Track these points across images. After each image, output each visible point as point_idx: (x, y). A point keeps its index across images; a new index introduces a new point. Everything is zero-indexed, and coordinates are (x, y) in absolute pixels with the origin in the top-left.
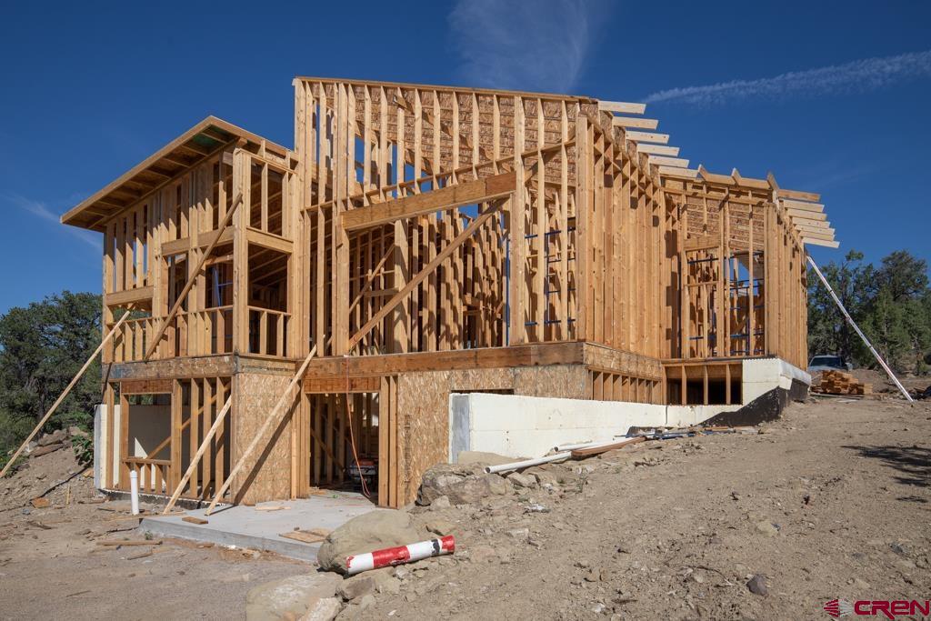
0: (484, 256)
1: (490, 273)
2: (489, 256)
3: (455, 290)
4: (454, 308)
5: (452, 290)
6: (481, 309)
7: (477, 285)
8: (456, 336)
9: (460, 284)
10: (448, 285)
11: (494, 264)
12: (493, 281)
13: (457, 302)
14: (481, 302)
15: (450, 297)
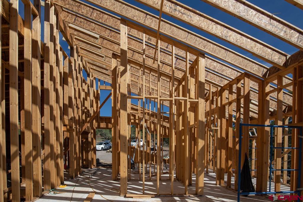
0: (75, 89)
1: (78, 103)
2: (77, 90)
3: (57, 113)
4: (56, 129)
5: (55, 112)
6: (74, 128)
7: (70, 110)
8: (58, 155)
9: (60, 108)
10: (51, 108)
11: (79, 97)
12: (79, 108)
13: (59, 123)
14: (74, 124)
15: (53, 118)
